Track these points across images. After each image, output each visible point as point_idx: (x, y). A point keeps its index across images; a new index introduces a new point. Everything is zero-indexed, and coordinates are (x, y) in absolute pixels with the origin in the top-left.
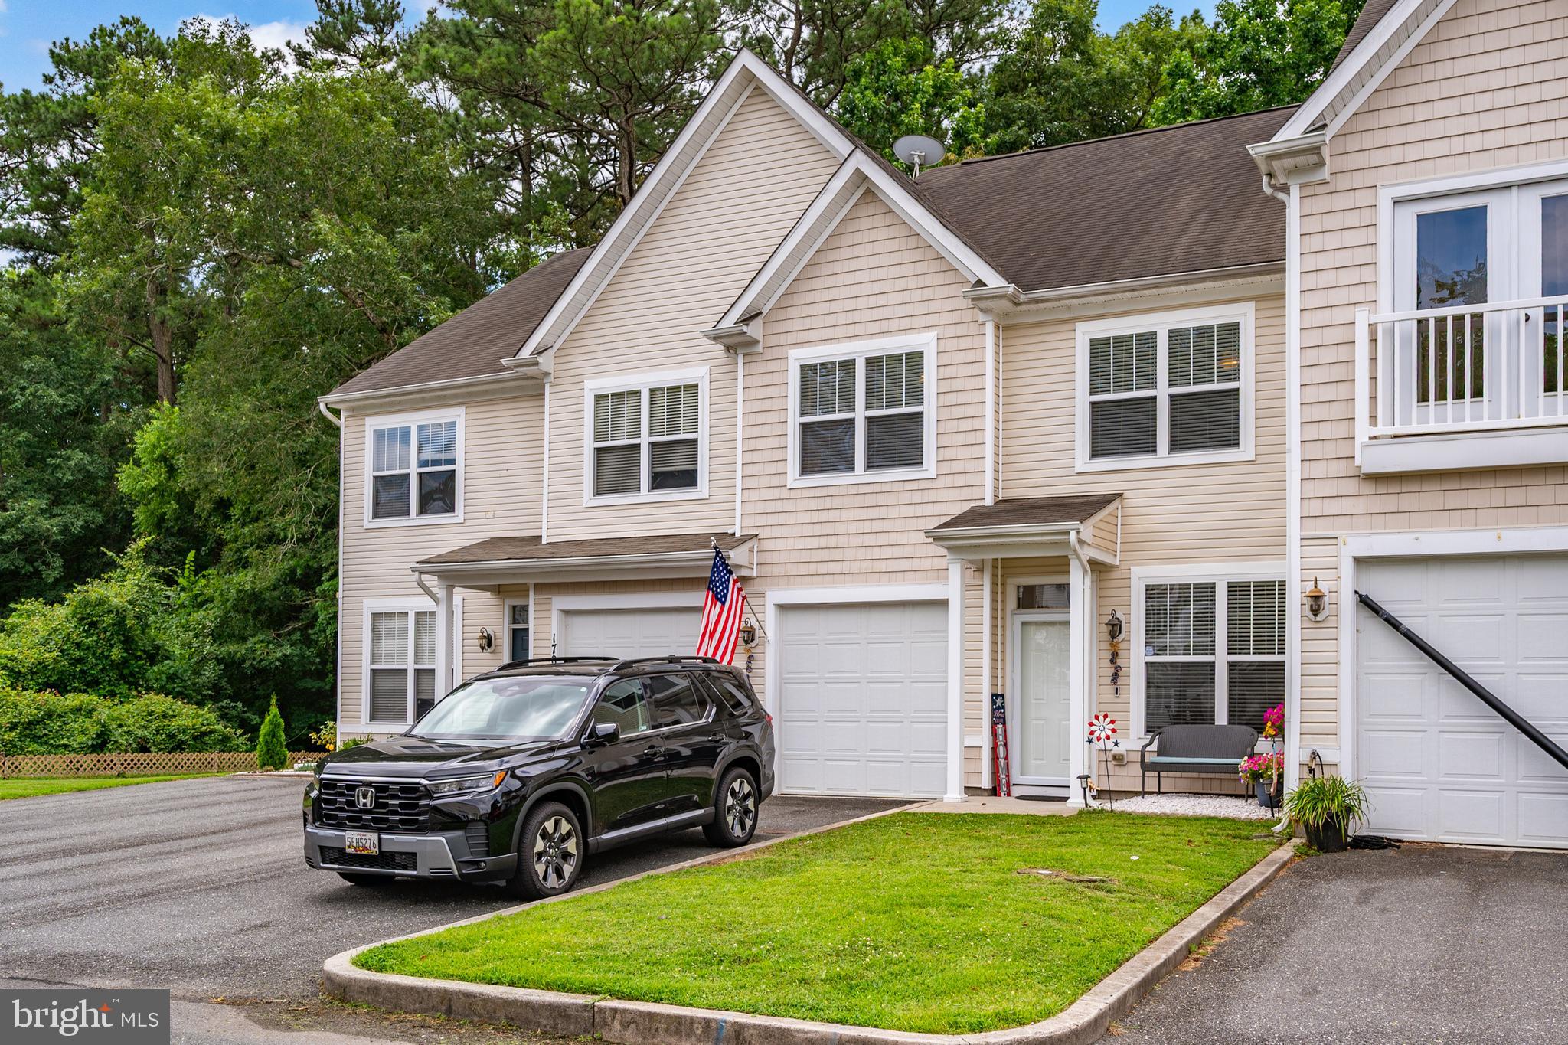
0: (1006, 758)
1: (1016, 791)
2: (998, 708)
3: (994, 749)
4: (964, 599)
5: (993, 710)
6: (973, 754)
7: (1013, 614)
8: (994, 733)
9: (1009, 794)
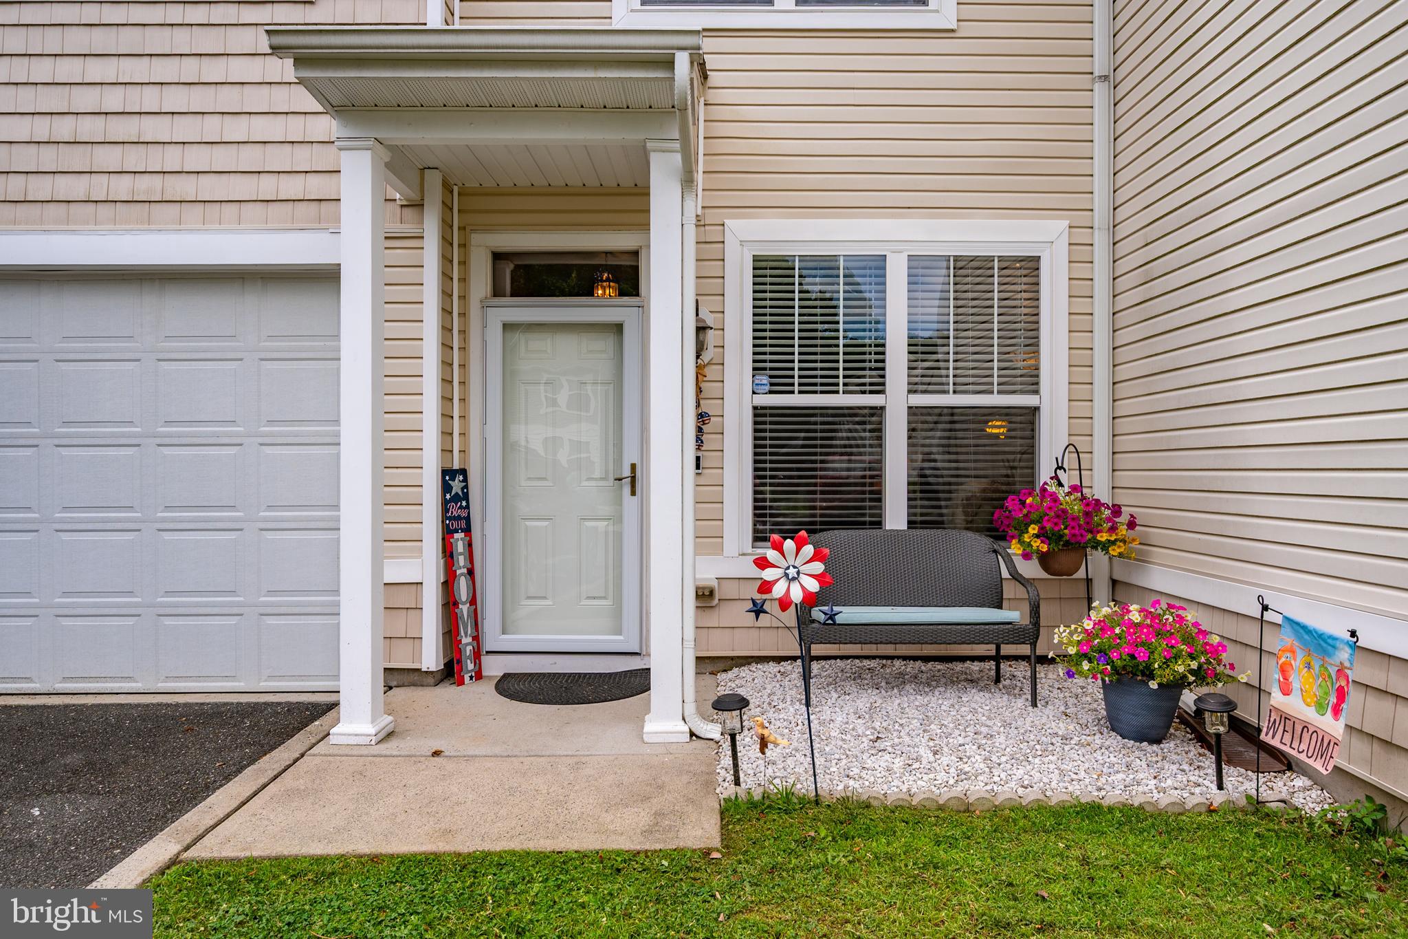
0: (473, 601)
1: (494, 667)
2: (456, 498)
3: (448, 585)
4: (381, 266)
5: (445, 504)
6: (404, 599)
7: (484, 306)
8: (448, 553)
9: (478, 676)
